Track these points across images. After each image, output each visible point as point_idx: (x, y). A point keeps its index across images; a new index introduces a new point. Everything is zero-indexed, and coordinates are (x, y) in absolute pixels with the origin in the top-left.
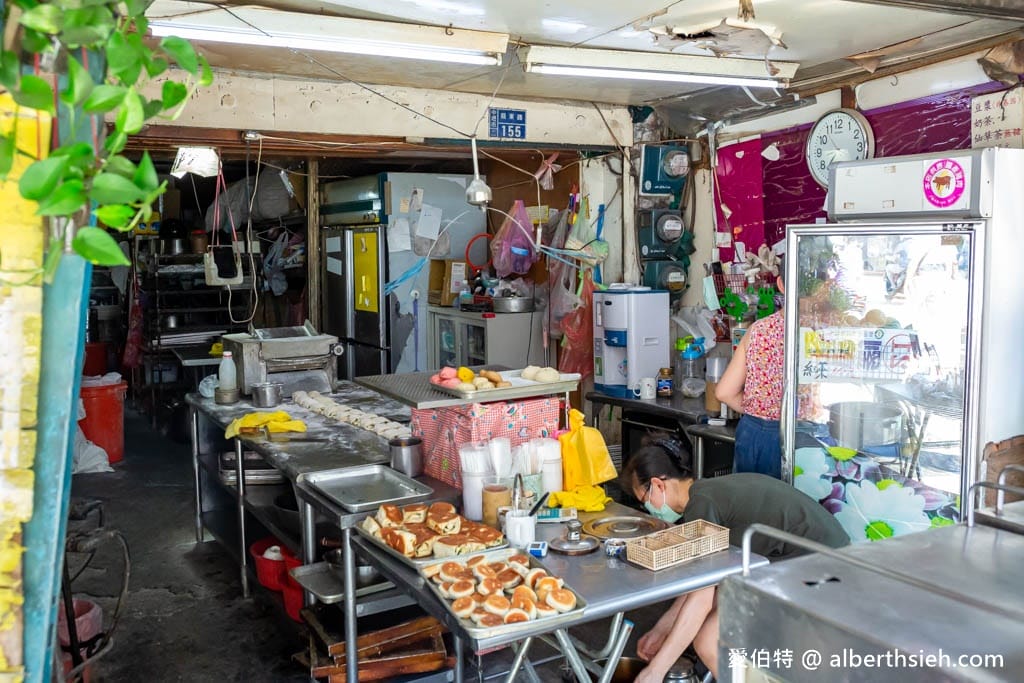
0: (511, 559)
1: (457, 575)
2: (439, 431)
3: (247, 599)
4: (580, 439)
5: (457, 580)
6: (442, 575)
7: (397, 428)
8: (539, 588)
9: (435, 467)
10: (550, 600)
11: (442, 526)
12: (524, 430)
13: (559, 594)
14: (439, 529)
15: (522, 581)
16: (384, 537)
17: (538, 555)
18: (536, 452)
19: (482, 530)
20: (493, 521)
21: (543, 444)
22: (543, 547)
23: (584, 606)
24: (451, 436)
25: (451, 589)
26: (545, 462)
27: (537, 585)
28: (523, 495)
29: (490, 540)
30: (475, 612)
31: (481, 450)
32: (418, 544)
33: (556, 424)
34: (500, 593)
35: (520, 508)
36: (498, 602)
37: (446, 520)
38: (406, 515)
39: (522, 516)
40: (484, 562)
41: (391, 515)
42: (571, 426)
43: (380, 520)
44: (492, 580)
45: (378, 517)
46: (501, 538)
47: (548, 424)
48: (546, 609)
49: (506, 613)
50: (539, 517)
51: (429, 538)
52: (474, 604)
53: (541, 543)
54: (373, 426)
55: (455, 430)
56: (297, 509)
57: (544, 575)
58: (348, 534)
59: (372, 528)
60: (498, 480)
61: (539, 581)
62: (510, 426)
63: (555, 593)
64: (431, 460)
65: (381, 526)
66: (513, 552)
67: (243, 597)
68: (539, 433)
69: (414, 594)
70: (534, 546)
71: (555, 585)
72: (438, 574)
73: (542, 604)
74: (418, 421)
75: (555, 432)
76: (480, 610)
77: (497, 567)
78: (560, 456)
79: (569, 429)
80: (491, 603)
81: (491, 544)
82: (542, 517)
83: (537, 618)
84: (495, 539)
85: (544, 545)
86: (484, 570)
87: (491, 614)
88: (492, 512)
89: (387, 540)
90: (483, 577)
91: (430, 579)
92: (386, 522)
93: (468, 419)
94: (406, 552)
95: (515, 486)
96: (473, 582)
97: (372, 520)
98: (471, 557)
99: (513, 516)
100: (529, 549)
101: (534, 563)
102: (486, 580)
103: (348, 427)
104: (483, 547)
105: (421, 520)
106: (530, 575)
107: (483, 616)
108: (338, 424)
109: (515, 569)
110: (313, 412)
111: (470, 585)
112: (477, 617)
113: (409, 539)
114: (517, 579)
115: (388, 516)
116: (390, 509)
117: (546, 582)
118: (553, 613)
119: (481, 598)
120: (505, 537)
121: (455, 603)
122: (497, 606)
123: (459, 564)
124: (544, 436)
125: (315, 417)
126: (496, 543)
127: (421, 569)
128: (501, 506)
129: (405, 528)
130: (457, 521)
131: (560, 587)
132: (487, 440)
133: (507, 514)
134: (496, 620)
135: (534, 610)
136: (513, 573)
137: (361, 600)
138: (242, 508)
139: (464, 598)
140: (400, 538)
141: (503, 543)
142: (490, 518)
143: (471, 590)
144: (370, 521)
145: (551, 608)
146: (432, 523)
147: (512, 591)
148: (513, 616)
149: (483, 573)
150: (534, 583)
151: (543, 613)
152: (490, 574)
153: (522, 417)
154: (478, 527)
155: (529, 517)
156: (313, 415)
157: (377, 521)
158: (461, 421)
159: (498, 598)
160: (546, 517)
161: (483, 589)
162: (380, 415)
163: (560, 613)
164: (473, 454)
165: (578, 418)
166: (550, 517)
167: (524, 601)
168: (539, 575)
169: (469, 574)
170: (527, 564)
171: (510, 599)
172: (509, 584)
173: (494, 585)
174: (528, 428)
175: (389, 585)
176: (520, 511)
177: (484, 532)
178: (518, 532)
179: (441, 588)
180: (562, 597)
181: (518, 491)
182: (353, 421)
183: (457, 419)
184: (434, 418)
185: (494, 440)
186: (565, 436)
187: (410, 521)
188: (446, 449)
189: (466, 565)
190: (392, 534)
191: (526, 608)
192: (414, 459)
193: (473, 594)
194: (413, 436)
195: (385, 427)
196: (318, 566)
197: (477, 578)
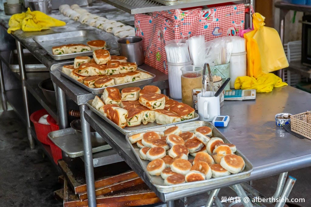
0: (198, 130)
1: (154, 142)
2: (154, 32)
3: (32, 151)
4: (260, 37)
5: (153, 146)
6: (144, 142)
7: (129, 30)
8: (216, 153)
9: (152, 59)
10: (223, 163)
11: (152, 103)
12: (216, 30)
13: (231, 159)
14: (150, 106)
15: (204, 147)
16: (106, 112)
17: (219, 126)
18: (225, 47)
19: (179, 106)
20: (189, 100)
21: (231, 41)
22: (225, 120)
23: (251, 168)
24: (161, 36)
25: (148, 153)
26: (232, 55)
27: (214, 151)
28: (211, 80)
29: (184, 115)
30: (164, 171)
31: (182, 46)
32: (129, 117)
33: (242, 25)
34: (185, 157)
35: (208, 90)
36: (182, 164)
37: (155, 99)
38: (124, 95)
39: (210, 96)
40: (177, 132)
41: (112, 95)
42: (254, 27)
43: (104, 99)
44: (180, 147)
45: (103, 96)
46: (193, 113)
47: (236, 25)
48: (219, 170)
49: (188, 173)
50: (225, 97)
51: (139, 112)
52: (164, 165)
53: (224, 117)
54: (111, 28)
55: (164, 31)
56: (54, 90)
57: (222, 143)
58: (83, 109)
59: (98, 105)
60: (194, 68)
61: (217, 148)
62: (206, 27)
63: (227, 158)
64: (149, 54)
65: (105, 104)
66: (201, 124)
67: (30, 149)
68: (229, 32)
69: (123, 155)
70: (218, 119)
71: (228, 151)
72: (141, 140)
73: (217, 166)
74: (139, 24)
75: (241, 31)
76: (168, 170)
77: (186, 136)
78: (244, 50)
79: (253, 29)
80: (176, 165)
81: (185, 117)
82: (228, 96)
83: (212, 178)
84: (188, 113)
85: (226, 118)
86: (175, 139)
87: (176, 174)
88: (188, 93)
89: (107, 113)
90: (173, 144)
91: (135, 145)
92: (108, 100)
93: (172, 21)
94: (120, 123)
95: (204, 73)
96: (165, 147)
97: (98, 98)
98: (168, 127)
99: (202, 96)
100: (214, 121)
101: (215, 132)
102: (175, 146)
103: (94, 30)
104: (179, 119)
105: (135, 99)
106: (210, 143)
107: (170, 175)
108: (88, 28)
109: (198, 138)
110: (72, 19)
111: (163, 150)
112: (165, 176)
113: (122, 113)
114: (200, 145)
115: (110, 96)
116: (112, 90)
117: (221, 149)
118: (226, 173)
119: (170, 160)
120: (197, 111)
121: (150, 163)
122: (181, 167)
123: (158, 133)
124: (233, 35)
125: (73, 23)
126: (189, 117)
127: (129, 136)
128: (195, 88)
129: (122, 104)
130: (163, 99)
131: (232, 153)
132: (187, 38)
133: (198, 94)
134: (179, 179)
135: (210, 172)
136: (197, 141)
137: (95, 155)
138: (25, 88)
139: (157, 160)
140: (116, 112)
141: (195, 117)
142: (187, 97)
143: (163, 154)
144: (97, 100)
145: (224, 170)
146: (144, 101)
147: (195, 155)
148: (192, 176)
149: (173, 140)
150: (213, 148)
151: (217, 173)
152: (180, 142)
153: (214, 20)
154: (177, 104)
155: (215, 97)
156: (71, 22)
157: (102, 100)
158: (167, 24)
159: (183, 161)
160: (232, 96)
161: (172, 153)
162: (118, 21)
163: (231, 174)
164: (176, 49)
165: (260, 20)
166: (235, 96)
167: (202, 164)
168: (217, 143)
169: (163, 141)
170: (210, 133)
171: (192, 162)
172: (193, 149)
173: (181, 150)
174: (220, 29)
175: (108, 147)
176: (209, 92)
177: (181, 108)
178: (206, 108)
179: (141, 151)
180: (233, 161)
181: (207, 77)
182: (98, 25)
183: (165, 22)
184: (150, 22)
185: (192, 38)
186: (249, 35)
187: (127, 99)
188: (159, 46)
189: (163, 134)
190: (110, 109)
191: (203, 170)
192: (136, 53)
193: (165, 157)
194: (136, 35)
195: (120, 29)
196: (69, 130)
197: (169, 145)
